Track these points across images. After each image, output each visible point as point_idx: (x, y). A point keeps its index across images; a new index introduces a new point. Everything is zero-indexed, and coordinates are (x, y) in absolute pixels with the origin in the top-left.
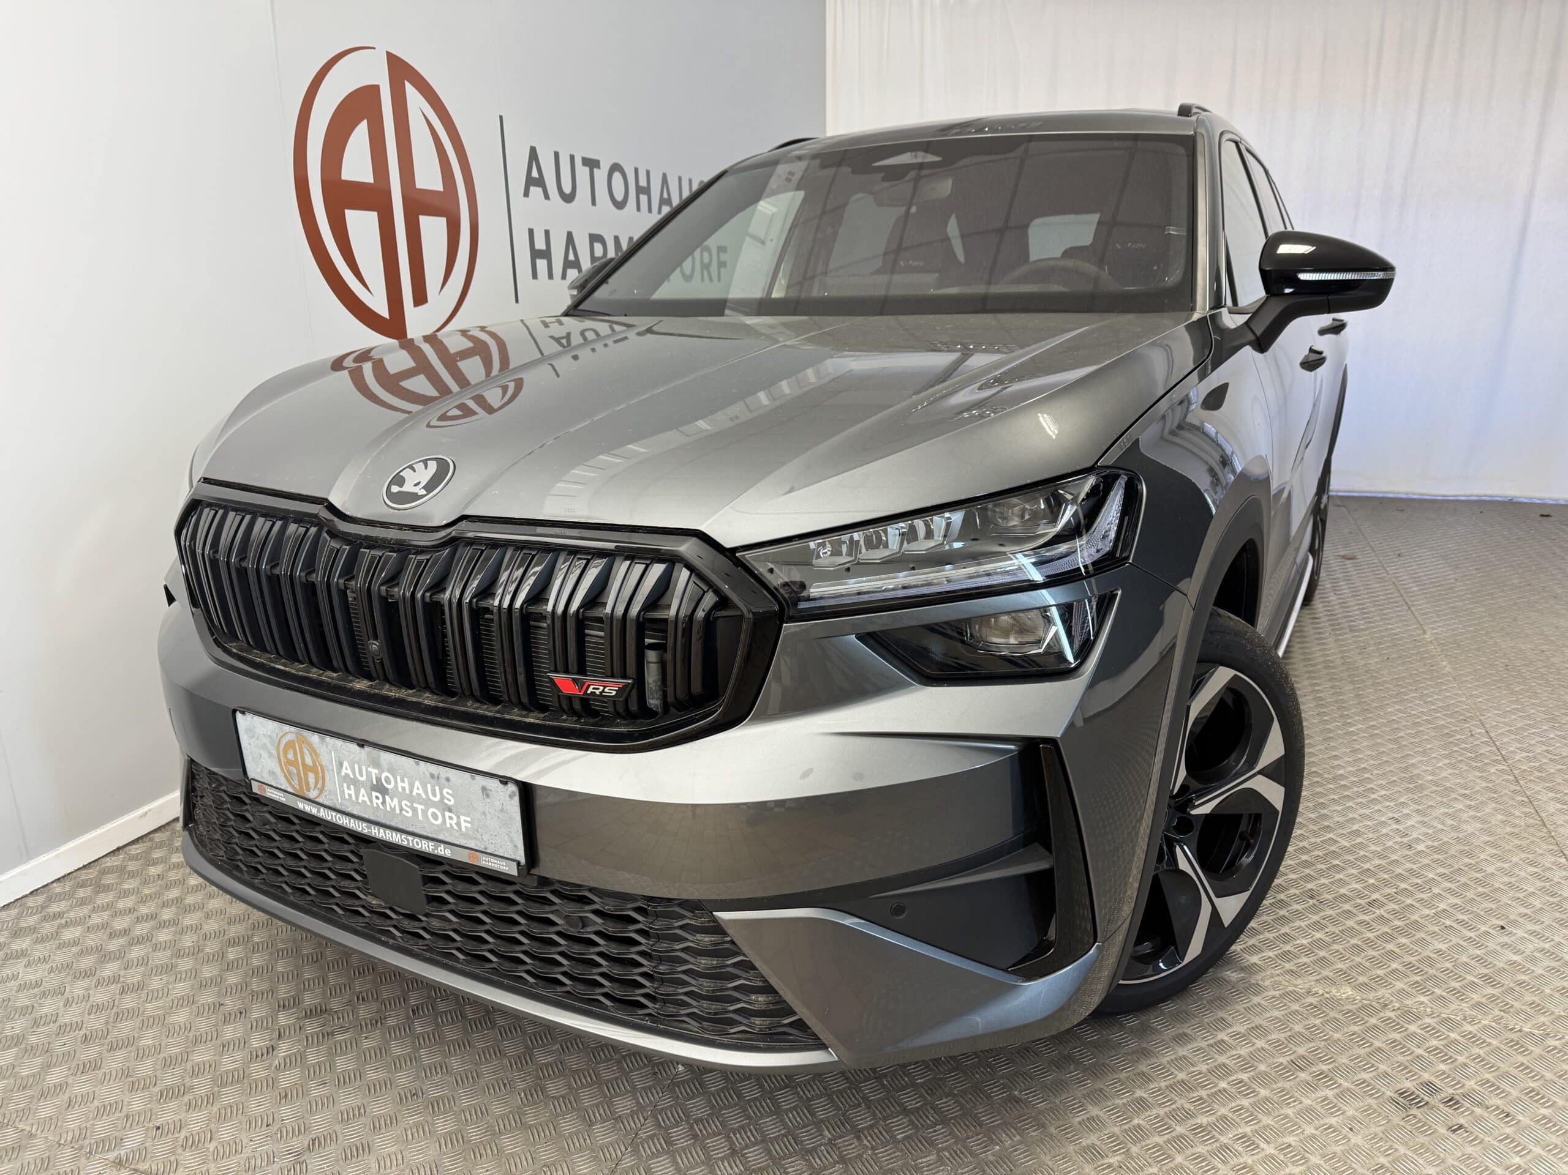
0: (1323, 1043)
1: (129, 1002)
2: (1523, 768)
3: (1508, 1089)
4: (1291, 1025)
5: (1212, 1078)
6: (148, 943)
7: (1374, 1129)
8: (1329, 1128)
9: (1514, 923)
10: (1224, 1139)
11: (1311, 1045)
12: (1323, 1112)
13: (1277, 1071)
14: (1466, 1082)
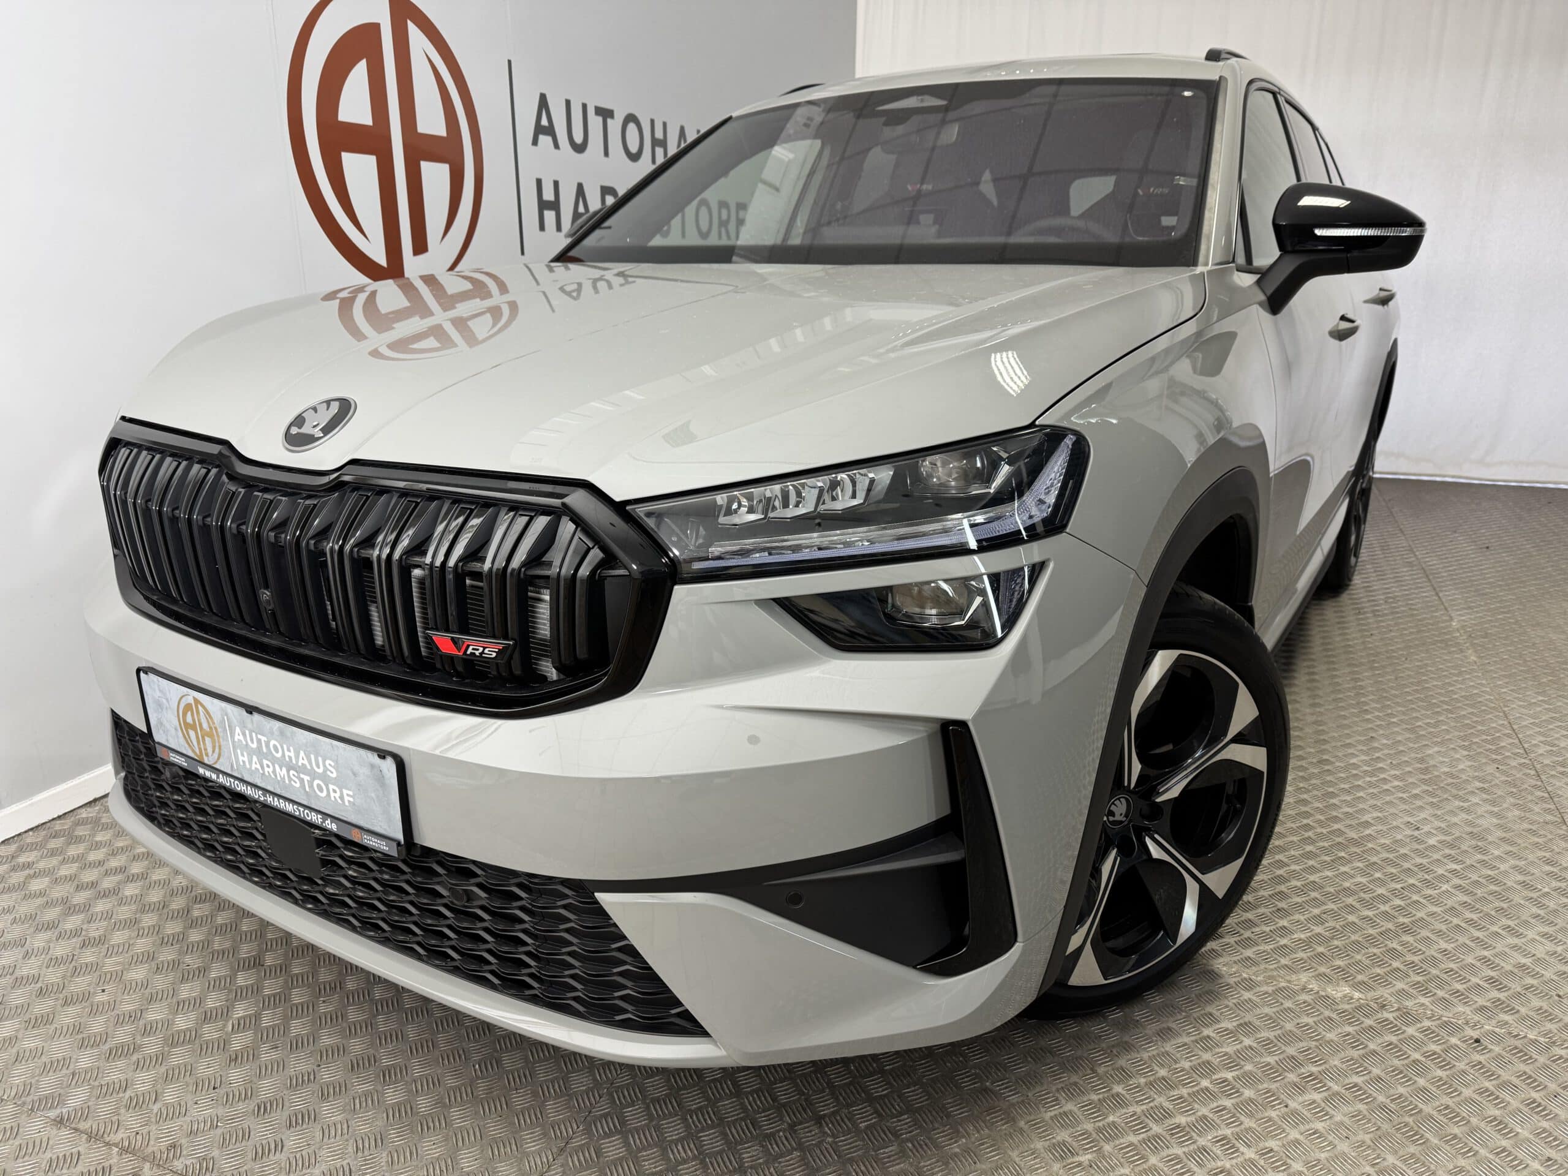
0: (1314, 1043)
1: (89, 956)
2: (1547, 762)
3: (1508, 1098)
4: (1282, 1023)
5: (1194, 1075)
6: (114, 896)
7: (1361, 1136)
8: (1314, 1133)
9: (1526, 923)
10: (1202, 1142)
11: (1301, 1044)
12: (1309, 1115)
13: (1265, 1071)
14: (1463, 1090)
